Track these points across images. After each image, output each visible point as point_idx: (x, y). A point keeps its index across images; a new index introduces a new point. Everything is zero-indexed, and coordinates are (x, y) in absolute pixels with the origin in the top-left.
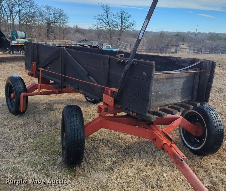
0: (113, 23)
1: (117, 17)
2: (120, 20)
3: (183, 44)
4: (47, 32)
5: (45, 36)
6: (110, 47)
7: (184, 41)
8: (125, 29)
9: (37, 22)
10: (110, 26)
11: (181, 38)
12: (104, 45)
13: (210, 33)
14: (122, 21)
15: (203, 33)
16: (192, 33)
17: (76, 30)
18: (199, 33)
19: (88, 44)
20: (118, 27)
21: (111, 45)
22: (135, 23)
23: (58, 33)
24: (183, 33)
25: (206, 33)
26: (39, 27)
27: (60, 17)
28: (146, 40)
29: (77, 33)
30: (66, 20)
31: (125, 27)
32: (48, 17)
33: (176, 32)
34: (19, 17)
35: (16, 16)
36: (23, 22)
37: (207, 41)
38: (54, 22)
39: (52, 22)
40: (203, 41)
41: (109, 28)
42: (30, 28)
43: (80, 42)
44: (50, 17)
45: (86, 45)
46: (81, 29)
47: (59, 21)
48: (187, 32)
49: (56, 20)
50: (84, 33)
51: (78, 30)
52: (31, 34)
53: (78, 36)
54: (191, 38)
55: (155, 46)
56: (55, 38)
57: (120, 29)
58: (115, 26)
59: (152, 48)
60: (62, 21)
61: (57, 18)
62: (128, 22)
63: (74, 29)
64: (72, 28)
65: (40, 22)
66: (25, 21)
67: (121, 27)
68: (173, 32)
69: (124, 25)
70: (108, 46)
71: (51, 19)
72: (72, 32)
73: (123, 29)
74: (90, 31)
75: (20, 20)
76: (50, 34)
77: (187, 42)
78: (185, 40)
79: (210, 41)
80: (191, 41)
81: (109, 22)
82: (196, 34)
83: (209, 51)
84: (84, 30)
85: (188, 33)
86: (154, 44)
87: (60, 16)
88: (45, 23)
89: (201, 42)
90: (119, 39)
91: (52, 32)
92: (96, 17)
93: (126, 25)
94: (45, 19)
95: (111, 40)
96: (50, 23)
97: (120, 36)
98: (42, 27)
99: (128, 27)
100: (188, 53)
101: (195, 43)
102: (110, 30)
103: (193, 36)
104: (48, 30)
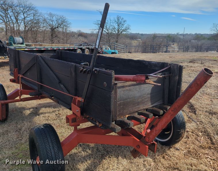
0: (111, 28)
1: (114, 22)
2: (117, 25)
3: (173, 44)
4: (51, 36)
5: (49, 40)
6: (108, 49)
7: (174, 42)
8: (121, 32)
9: (41, 28)
10: (108, 30)
11: (171, 39)
12: (103, 47)
13: (196, 34)
14: (118, 25)
15: (190, 34)
16: (180, 34)
17: (79, 34)
18: (187, 34)
19: (86, 47)
20: (115, 31)
21: (110, 47)
22: (130, 27)
23: (62, 37)
24: (173, 34)
25: (192, 34)
26: (44, 32)
27: (62, 24)
28: (141, 41)
29: (80, 36)
30: (68, 25)
31: (121, 31)
32: (52, 23)
33: (167, 34)
34: (24, 24)
35: (21, 23)
36: (28, 28)
37: (194, 41)
38: (57, 27)
39: (55, 28)
40: (190, 41)
41: (107, 32)
42: (35, 34)
43: (82, 45)
44: (54, 23)
45: (84, 48)
46: (84, 33)
47: (62, 26)
48: (176, 34)
49: (59, 25)
50: (86, 36)
51: (81, 35)
52: (36, 39)
53: (81, 39)
54: (180, 38)
55: (149, 47)
56: (59, 42)
57: (117, 33)
58: (113, 30)
59: (147, 49)
60: (65, 27)
61: (60, 24)
62: (124, 26)
63: (77, 34)
64: (75, 33)
65: (44, 27)
66: (30, 28)
67: (118, 30)
68: (165, 34)
69: (121, 28)
70: (107, 48)
71: (54, 25)
72: (75, 36)
73: (120, 33)
74: (92, 35)
75: (25, 26)
76: (54, 38)
77: (176, 42)
78: (175, 40)
79: (196, 41)
80: (180, 42)
81: (107, 27)
82: (183, 35)
83: (195, 49)
84: (86, 34)
85: (178, 34)
86: (148, 45)
87: (63, 22)
88: (49, 29)
89: (189, 42)
90: (117, 42)
91: (55, 37)
92: (95, 23)
93: (122, 29)
94: (49, 25)
95: (110, 42)
96: (54, 29)
97: (117, 38)
98: (46, 33)
99: (124, 30)
100: (177, 52)
101: (183, 43)
102: (108, 33)
103: (182, 37)
104: (52, 35)
